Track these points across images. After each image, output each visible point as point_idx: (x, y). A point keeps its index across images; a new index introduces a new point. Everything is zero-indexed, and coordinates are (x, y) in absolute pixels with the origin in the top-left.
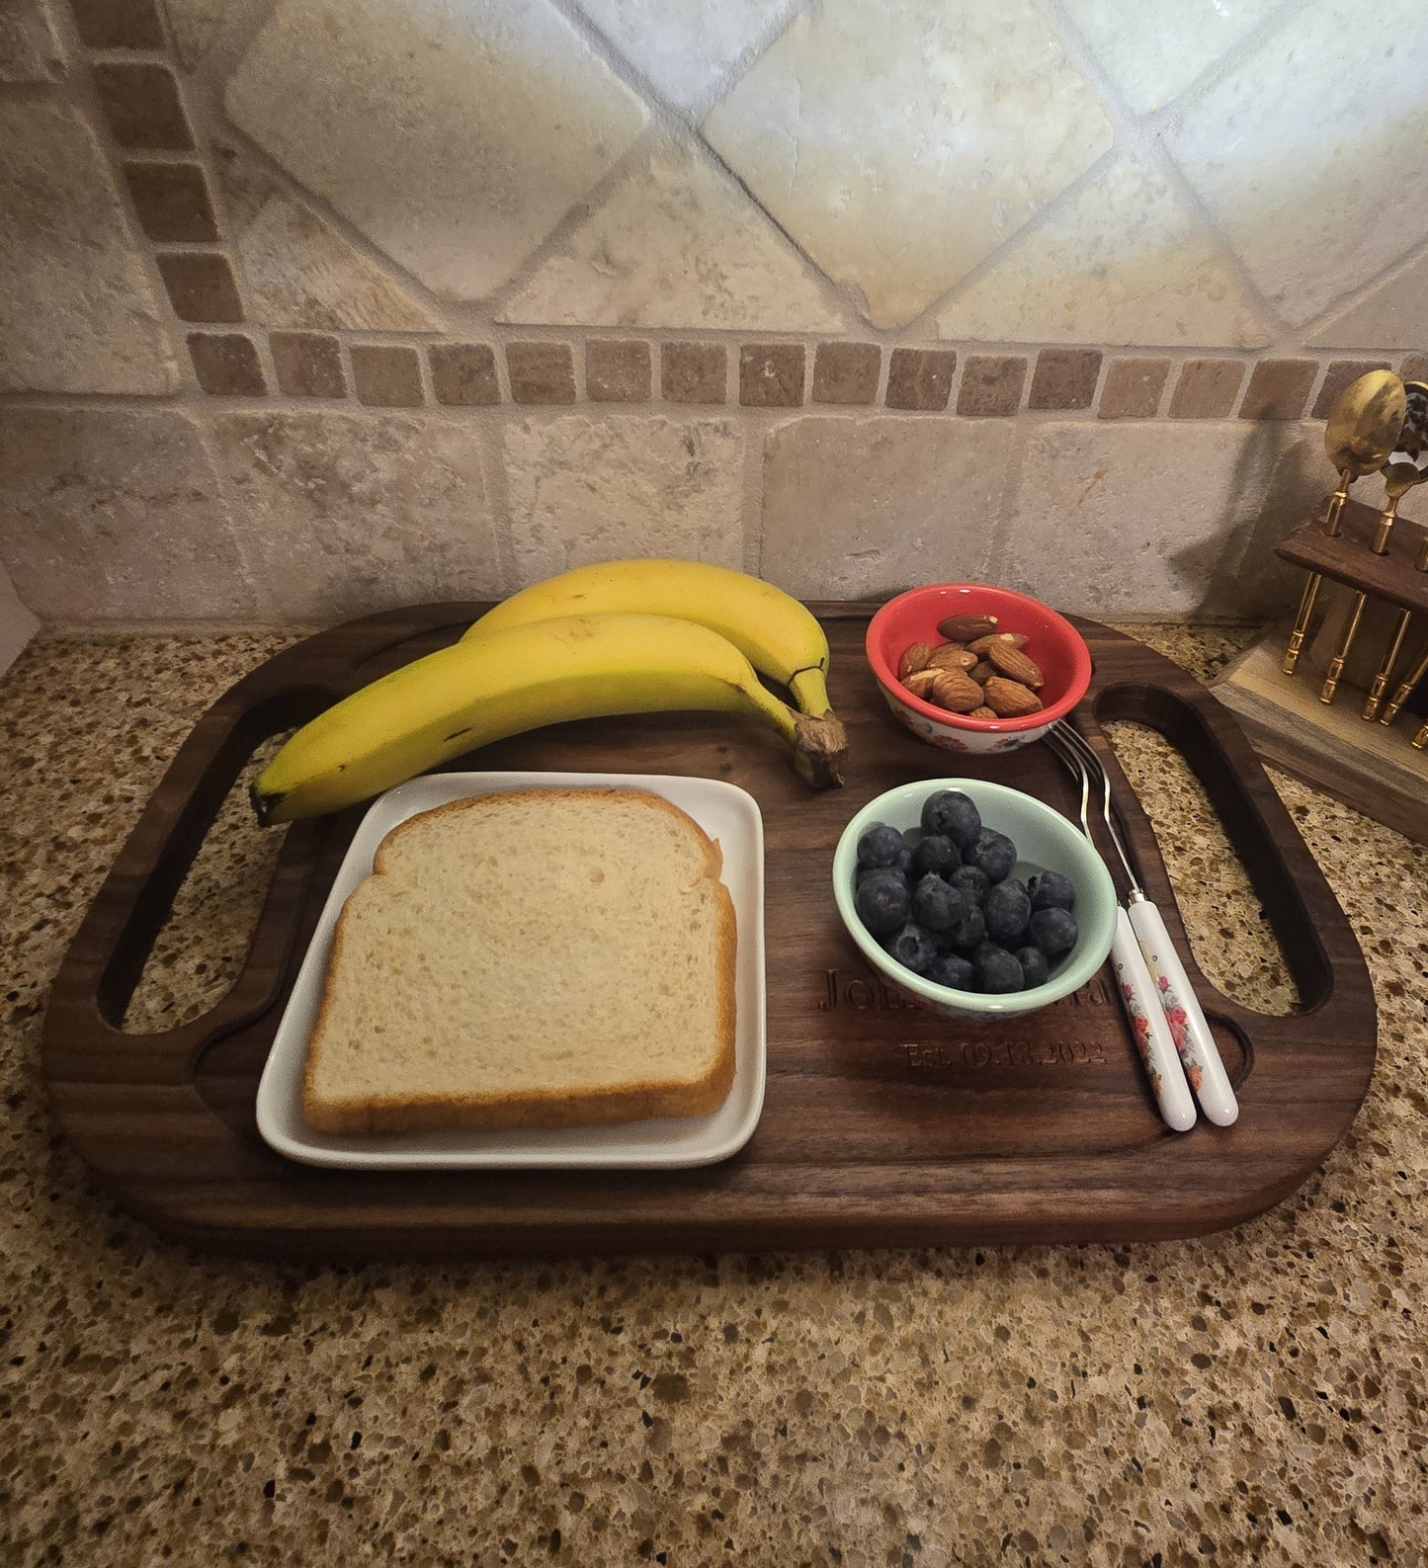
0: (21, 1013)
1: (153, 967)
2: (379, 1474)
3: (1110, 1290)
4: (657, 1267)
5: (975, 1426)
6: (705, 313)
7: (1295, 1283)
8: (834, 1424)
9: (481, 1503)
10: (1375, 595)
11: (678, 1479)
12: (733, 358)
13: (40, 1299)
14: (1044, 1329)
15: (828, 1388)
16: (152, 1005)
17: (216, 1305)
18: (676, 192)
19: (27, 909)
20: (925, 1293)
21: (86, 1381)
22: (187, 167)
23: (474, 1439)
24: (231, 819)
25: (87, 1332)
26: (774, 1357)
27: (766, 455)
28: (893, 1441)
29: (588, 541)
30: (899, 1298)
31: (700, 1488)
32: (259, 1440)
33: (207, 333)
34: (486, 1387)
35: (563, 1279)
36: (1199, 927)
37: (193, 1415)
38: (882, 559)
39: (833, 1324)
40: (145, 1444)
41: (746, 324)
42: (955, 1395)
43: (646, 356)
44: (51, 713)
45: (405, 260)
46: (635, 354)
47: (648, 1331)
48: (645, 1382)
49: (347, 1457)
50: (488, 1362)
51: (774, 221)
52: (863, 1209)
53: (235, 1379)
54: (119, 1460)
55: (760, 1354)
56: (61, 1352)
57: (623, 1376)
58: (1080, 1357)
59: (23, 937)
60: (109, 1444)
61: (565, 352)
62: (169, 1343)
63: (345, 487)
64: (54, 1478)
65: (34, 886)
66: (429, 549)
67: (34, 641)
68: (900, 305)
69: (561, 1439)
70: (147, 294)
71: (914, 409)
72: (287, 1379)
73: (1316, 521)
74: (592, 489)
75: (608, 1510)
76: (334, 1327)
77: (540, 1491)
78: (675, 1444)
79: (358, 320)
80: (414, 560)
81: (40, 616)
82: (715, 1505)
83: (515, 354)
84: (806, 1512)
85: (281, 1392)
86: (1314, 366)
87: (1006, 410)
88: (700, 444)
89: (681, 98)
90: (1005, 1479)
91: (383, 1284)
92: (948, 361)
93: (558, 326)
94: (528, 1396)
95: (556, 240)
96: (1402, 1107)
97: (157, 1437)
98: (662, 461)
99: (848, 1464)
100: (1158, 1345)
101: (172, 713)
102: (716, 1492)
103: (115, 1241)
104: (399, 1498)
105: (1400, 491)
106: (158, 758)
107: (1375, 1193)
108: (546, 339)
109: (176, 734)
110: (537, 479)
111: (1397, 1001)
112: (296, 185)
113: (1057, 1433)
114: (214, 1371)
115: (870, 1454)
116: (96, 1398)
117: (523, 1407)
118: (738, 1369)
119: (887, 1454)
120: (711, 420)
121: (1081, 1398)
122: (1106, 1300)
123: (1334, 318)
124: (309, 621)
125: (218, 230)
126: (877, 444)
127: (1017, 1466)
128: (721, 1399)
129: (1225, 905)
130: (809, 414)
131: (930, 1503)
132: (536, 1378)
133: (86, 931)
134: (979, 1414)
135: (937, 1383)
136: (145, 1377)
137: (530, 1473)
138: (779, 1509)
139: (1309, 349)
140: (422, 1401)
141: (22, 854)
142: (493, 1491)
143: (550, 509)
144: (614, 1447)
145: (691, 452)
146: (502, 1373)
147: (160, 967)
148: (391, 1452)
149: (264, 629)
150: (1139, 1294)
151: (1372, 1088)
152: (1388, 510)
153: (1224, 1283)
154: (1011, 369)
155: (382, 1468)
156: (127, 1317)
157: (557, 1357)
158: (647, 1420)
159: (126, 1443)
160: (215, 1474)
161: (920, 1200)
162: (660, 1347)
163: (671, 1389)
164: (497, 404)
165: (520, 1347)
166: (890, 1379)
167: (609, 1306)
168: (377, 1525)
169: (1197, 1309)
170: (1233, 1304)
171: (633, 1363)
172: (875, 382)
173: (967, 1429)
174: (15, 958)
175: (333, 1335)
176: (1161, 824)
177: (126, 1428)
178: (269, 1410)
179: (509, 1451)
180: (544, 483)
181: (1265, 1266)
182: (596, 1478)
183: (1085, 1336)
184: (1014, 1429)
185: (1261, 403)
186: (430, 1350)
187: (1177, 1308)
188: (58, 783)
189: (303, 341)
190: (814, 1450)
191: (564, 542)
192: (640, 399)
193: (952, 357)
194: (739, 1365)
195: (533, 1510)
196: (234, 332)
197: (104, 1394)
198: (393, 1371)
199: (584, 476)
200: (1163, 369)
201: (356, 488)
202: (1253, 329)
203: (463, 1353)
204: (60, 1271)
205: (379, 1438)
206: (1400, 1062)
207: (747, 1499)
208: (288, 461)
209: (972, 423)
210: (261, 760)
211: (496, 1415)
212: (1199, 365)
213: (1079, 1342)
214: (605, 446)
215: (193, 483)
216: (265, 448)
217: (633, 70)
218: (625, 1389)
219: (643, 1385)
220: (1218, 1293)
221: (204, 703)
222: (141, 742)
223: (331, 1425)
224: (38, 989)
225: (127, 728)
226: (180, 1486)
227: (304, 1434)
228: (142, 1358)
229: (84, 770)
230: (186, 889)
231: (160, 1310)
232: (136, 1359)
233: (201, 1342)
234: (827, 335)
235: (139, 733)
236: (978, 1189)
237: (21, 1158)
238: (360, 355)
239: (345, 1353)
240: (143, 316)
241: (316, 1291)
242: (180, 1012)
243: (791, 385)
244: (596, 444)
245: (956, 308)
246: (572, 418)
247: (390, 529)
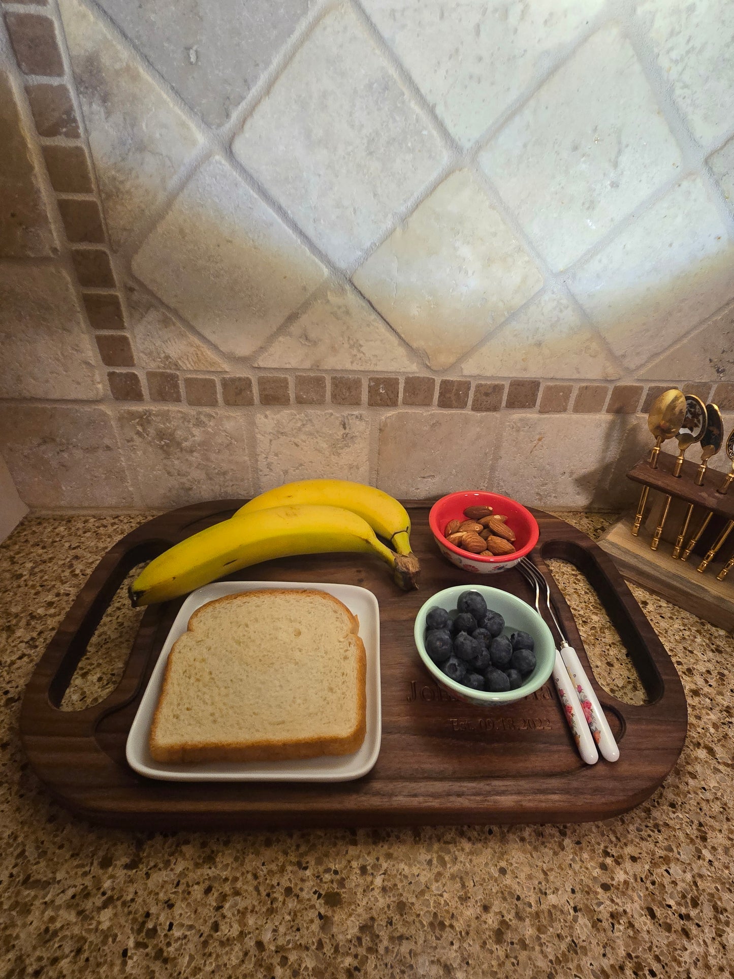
0: (10, 701)
1: (77, 678)
2: (182, 945)
3: (556, 848)
4: (326, 835)
5: (490, 921)
6: (352, 363)
7: (652, 846)
8: (417, 920)
9: (235, 961)
10: (675, 496)
11: (336, 950)
12: (365, 384)
13: (11, 849)
14: (525, 869)
15: (414, 900)
16: (75, 697)
17: (101, 853)
18: (339, 307)
19: (15, 649)
20: (463, 850)
21: (33, 893)
22: (112, 295)
23: (231, 927)
24: (117, 605)
25: (35, 867)
26: (386, 883)
27: (380, 430)
28: (448, 929)
29: (294, 471)
30: (450, 852)
31: (348, 954)
32: (121, 926)
33: (117, 371)
34: (238, 898)
35: (278, 841)
36: (595, 661)
37: (87, 913)
38: (436, 479)
39: (415, 866)
40: (62, 927)
41: (372, 368)
42: (479, 904)
43: (324, 382)
44: (32, 553)
45: (212, 338)
46: (319, 382)
47: (321, 869)
48: (319, 896)
49: (166, 935)
50: (239, 885)
51: (385, 320)
52: (430, 804)
53: (109, 893)
54: (48, 937)
55: (378, 881)
56: (21, 878)
57: (308, 893)
58: (543, 884)
59: (13, 663)
60: (43, 927)
61: (286, 380)
62: (76, 873)
63: (179, 444)
64: (14, 946)
65: (19, 637)
66: (218, 474)
67: (25, 518)
68: (444, 359)
69: (276, 926)
70: (90, 353)
71: (451, 408)
72: (136, 893)
73: (646, 462)
74: (297, 445)
75: (300, 966)
76: (161, 865)
77: (265, 955)
78: (335, 930)
79: (189, 366)
80: (211, 479)
81: (29, 506)
82: (355, 963)
84: (403, 968)
85: (133, 900)
86: (641, 388)
87: (495, 409)
88: (349, 424)
89: (342, 265)
90: (506, 950)
91: (187, 842)
92: (467, 385)
93: (283, 369)
94: (260, 903)
95: (282, 329)
96: (702, 754)
97: (68, 924)
98: (331, 432)
99: (425, 941)
100: (583, 878)
101: (90, 552)
102: (356, 956)
103: (51, 819)
104: (192, 958)
105: (685, 446)
106: (83, 574)
107: (691, 799)
108: (276, 374)
109: (92, 562)
110: (271, 441)
111: (697, 699)
112: (162, 303)
113: (532, 925)
114: (99, 889)
115: (436, 936)
116: (37, 903)
117: (257, 909)
118: (368, 889)
119: (445, 935)
120: (354, 413)
121: (544, 907)
122: (555, 854)
123: (650, 366)
124: (159, 509)
125: (125, 324)
126: (434, 424)
127: (512, 943)
128: (359, 905)
129: (608, 650)
130: (402, 410)
131: (468, 963)
132: (264, 894)
133: (45, 658)
134: (491, 915)
135: (470, 898)
136: (63, 892)
137: (260, 945)
138: (389, 966)
139: (638, 380)
140: (205, 905)
141: (14, 622)
142: (241, 954)
143: (276, 455)
144: (304, 931)
145: (345, 428)
146: (247, 891)
147: (80, 678)
148: (188, 933)
149: (137, 513)
150: (572, 851)
151: (686, 743)
152: (680, 456)
153: (616, 845)
154: (498, 389)
155: (184, 942)
156: (55, 859)
157: (275, 882)
158: (320, 916)
159: (52, 927)
160: (97, 945)
161: (459, 799)
162: (327, 877)
163: (333, 900)
164: (253, 405)
165: (256, 877)
166: (446, 895)
167: (302, 855)
168: (180, 973)
169: (602, 859)
170: (621, 857)
171: (314, 886)
172: (432, 395)
173: (485, 922)
174: (8, 674)
175: (160, 870)
176: (575, 610)
177: (52, 919)
178: (126, 910)
179: (249, 933)
180: (274, 442)
181: (636, 837)
182: (294, 948)
183: (545, 874)
184: (510, 923)
185: (617, 406)
186: (210, 878)
187: (592, 859)
188: (33, 587)
189: (162, 374)
190: (407, 935)
191: (283, 471)
192: (321, 402)
193: (469, 383)
194: (368, 887)
195: (261, 966)
196: (129, 371)
197: (41, 901)
198: (190, 889)
199: (293, 439)
200: (569, 389)
201: (184, 444)
202: (611, 371)
203: (226, 879)
204: (23, 835)
205: (183, 925)
206: (700, 730)
207: (372, 961)
208: (152, 431)
209: (479, 414)
210: (133, 576)
211: (243, 913)
212: (587, 387)
213: (542, 876)
214: (304, 425)
215: (107, 441)
216: (142, 425)
217: (320, 252)
218: (309, 900)
219: (319, 898)
220: (613, 851)
221: (106, 548)
222: (75, 567)
223: (158, 918)
224: (17, 689)
225: (68, 560)
226: (79, 951)
227: (144, 923)
228: (63, 881)
229: (46, 580)
230: (94, 639)
231: (72, 856)
232: (59, 882)
233: (93, 874)
234: (410, 373)
235: (74, 562)
236: (489, 793)
237: (6, 776)
238: (188, 382)
239: (166, 879)
240: (88, 364)
241: (153, 846)
242: (89, 701)
243: (392, 396)
244: (299, 424)
245: (470, 360)
246: (288, 412)
247: (199, 464)
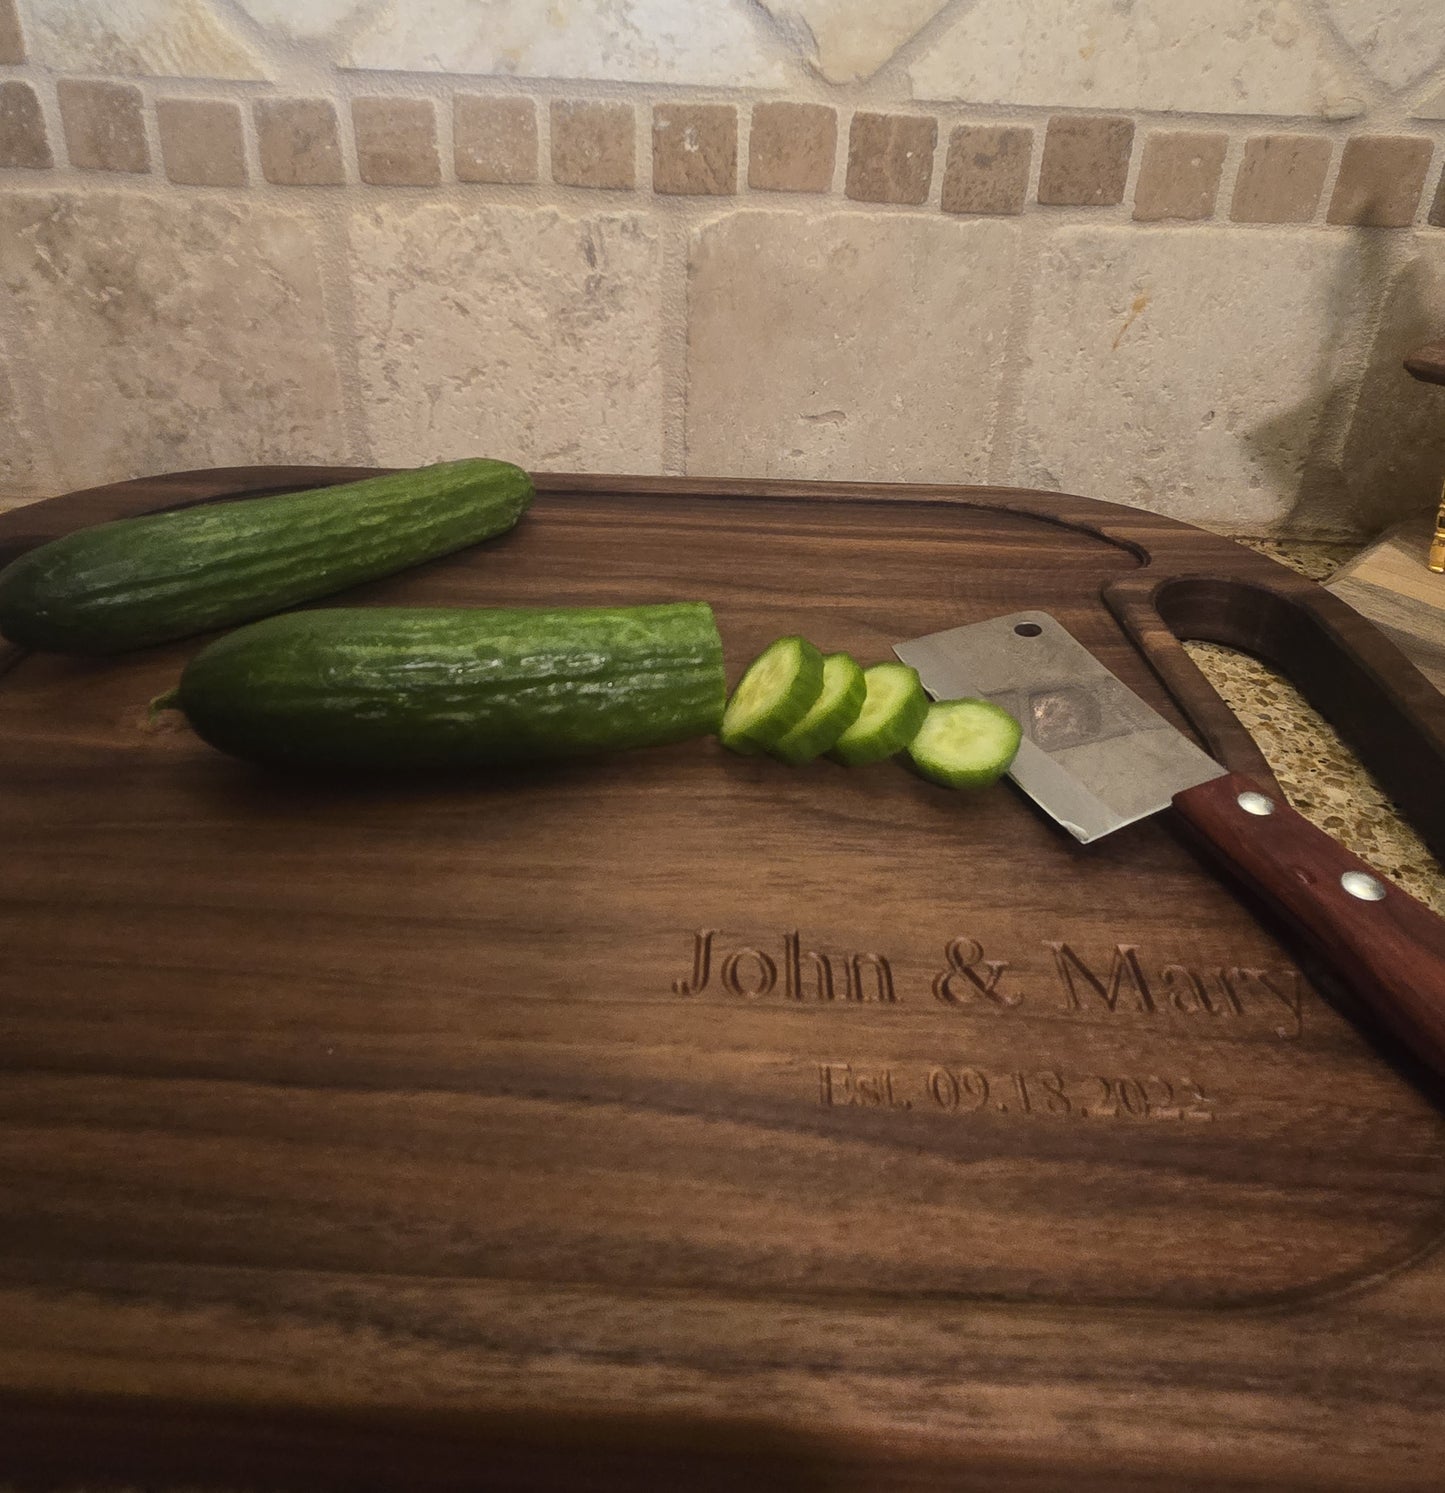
6: (605, 58)
12: (643, 125)
27: (689, 267)
29: (458, 388)
38: (849, 428)
41: (660, 75)
43: (531, 118)
46: (517, 116)
61: (426, 111)
63: (147, 300)
66: (252, 393)
68: (859, 48)
71: (883, 201)
74: (463, 310)
79: (167, 63)
80: (234, 408)
83: (362, 114)
87: (1008, 207)
88: (603, 250)
92: (927, 132)
93: (418, 74)
98: (553, 273)
108: (402, 92)
110: (392, 294)
120: (617, 215)
126: (836, 252)
130: (745, 206)
139: (1417, 122)
143: (408, 338)
145: (592, 262)
154: (1012, 144)
164: (341, 185)
172: (829, 160)
180: (401, 299)
185: (1358, 200)
189: (98, 91)
191: (427, 388)
192: (524, 181)
193: (932, 125)
196: (14, 78)
199: (452, 292)
200: (1217, 149)
201: (163, 302)
202: (1341, 92)
208: (75, 260)
209: (962, 224)
212: (1268, 143)
214: (479, 248)
216: (49, 242)
234: (765, 91)
238: (165, 109)
243: (719, 163)
244: (468, 245)
245: (934, 54)
246: (437, 207)
247: (203, 362)
